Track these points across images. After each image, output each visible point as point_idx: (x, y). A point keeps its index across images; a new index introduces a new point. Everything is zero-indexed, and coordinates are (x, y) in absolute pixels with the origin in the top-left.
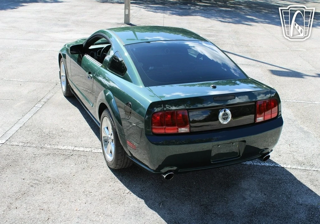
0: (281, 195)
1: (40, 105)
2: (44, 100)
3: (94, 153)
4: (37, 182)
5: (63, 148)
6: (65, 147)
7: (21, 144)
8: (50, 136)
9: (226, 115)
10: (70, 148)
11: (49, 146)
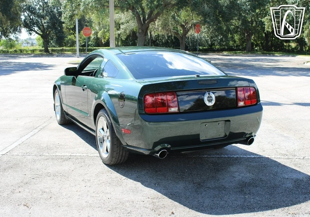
0: (267, 174)
1: (36, 131)
2: (41, 127)
3: (90, 156)
4: (38, 176)
5: (61, 155)
6: (62, 154)
7: (20, 154)
8: (48, 148)
9: (211, 98)
10: (68, 154)
11: (47, 154)
